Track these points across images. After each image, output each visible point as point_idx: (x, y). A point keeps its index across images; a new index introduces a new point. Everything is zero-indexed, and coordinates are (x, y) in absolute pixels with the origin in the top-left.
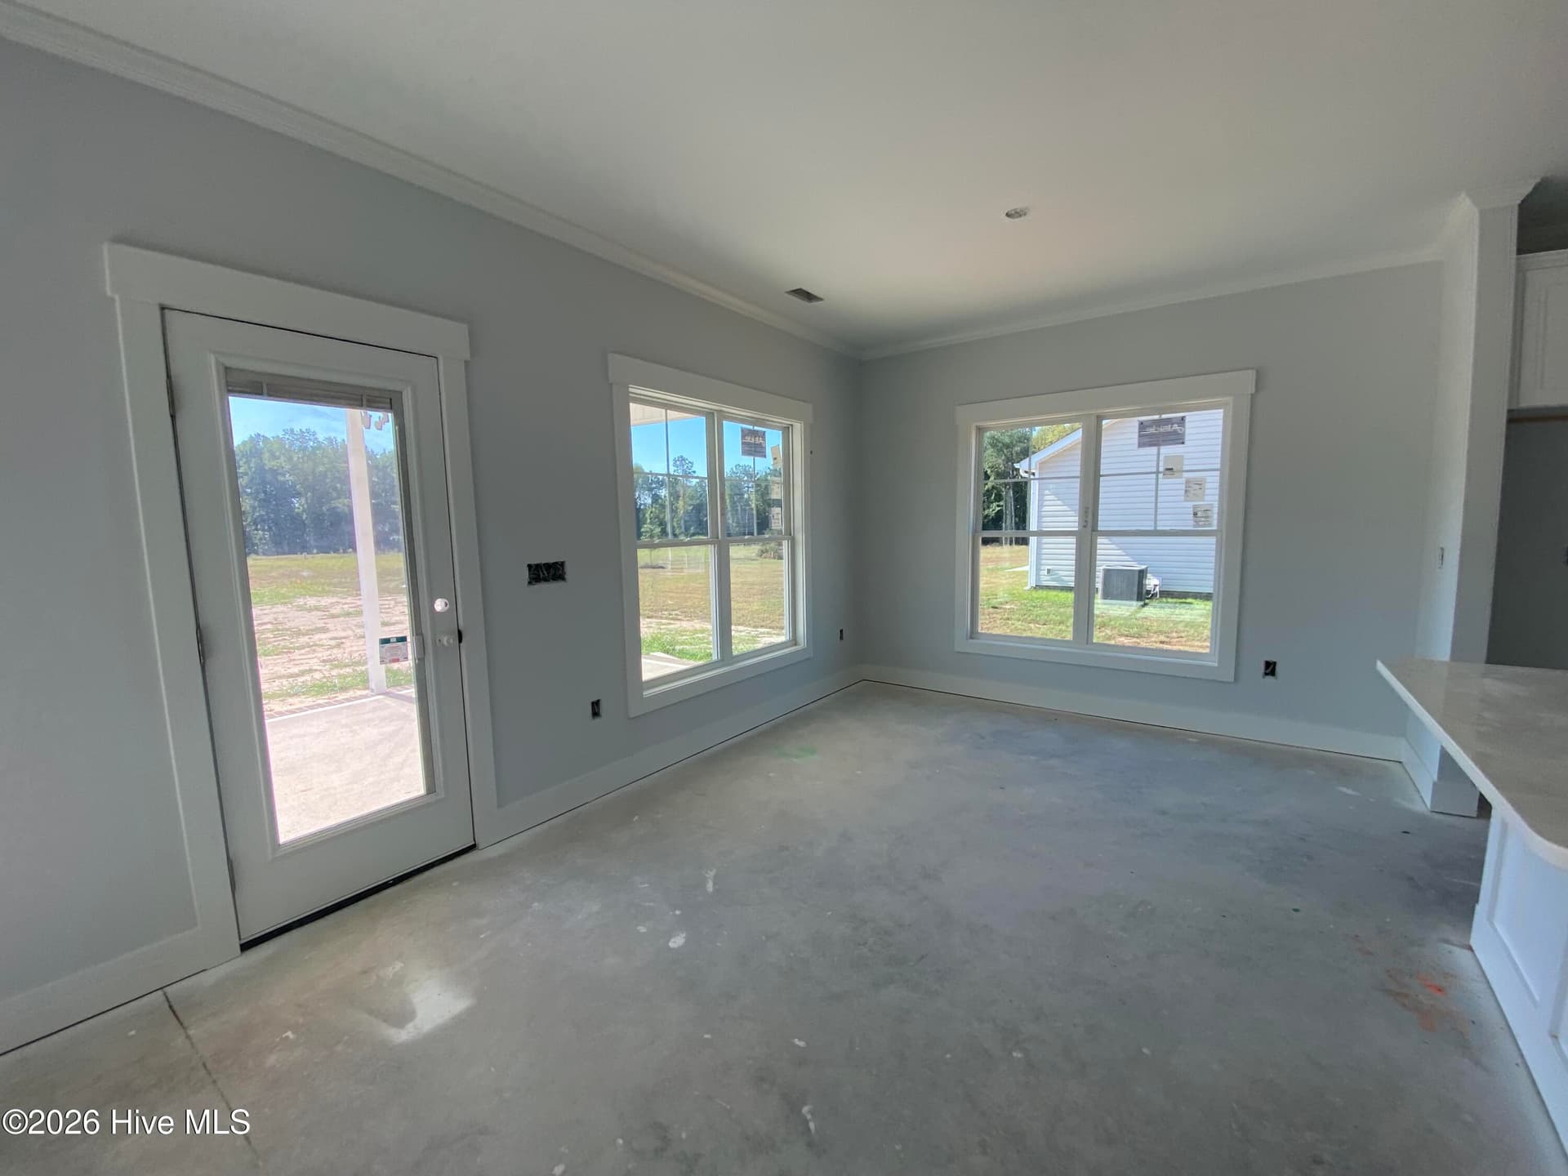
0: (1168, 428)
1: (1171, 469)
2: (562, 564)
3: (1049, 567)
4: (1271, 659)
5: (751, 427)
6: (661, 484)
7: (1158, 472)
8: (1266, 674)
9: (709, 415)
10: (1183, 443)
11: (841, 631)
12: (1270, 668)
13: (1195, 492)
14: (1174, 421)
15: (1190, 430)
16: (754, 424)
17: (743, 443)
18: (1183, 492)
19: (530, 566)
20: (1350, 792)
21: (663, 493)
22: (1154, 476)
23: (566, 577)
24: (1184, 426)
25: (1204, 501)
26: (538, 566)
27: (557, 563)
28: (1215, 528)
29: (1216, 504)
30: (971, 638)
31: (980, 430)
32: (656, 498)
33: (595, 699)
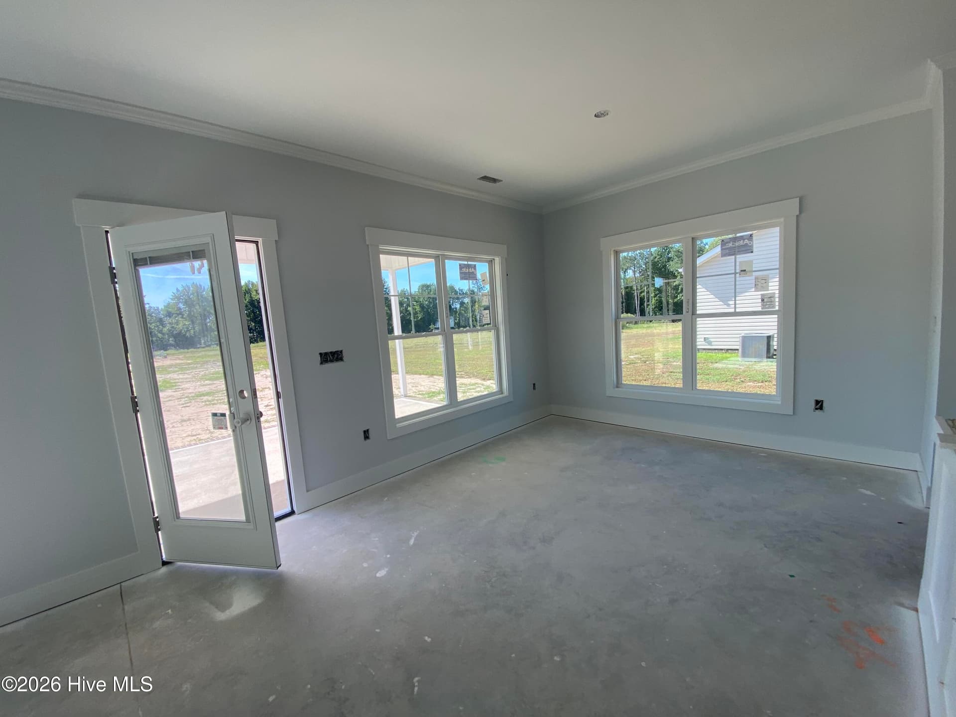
0: (741, 243)
1: (745, 270)
2: (341, 352)
3: (705, 336)
4: (819, 399)
5: (466, 263)
6: (464, 294)
7: (735, 273)
8: (816, 409)
9: (437, 258)
10: (752, 252)
11: (534, 384)
12: (819, 405)
13: (762, 285)
14: (745, 237)
15: (756, 244)
16: (467, 261)
17: (461, 273)
18: (754, 285)
19: (321, 354)
20: (868, 493)
21: (466, 300)
22: (733, 275)
23: (344, 359)
24: (752, 241)
25: (768, 290)
26: (326, 354)
27: (338, 351)
28: (777, 308)
29: (777, 292)
30: (617, 387)
31: (617, 253)
32: (462, 304)
33: (365, 429)
